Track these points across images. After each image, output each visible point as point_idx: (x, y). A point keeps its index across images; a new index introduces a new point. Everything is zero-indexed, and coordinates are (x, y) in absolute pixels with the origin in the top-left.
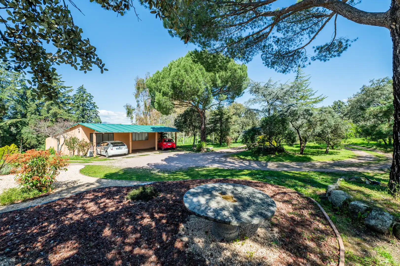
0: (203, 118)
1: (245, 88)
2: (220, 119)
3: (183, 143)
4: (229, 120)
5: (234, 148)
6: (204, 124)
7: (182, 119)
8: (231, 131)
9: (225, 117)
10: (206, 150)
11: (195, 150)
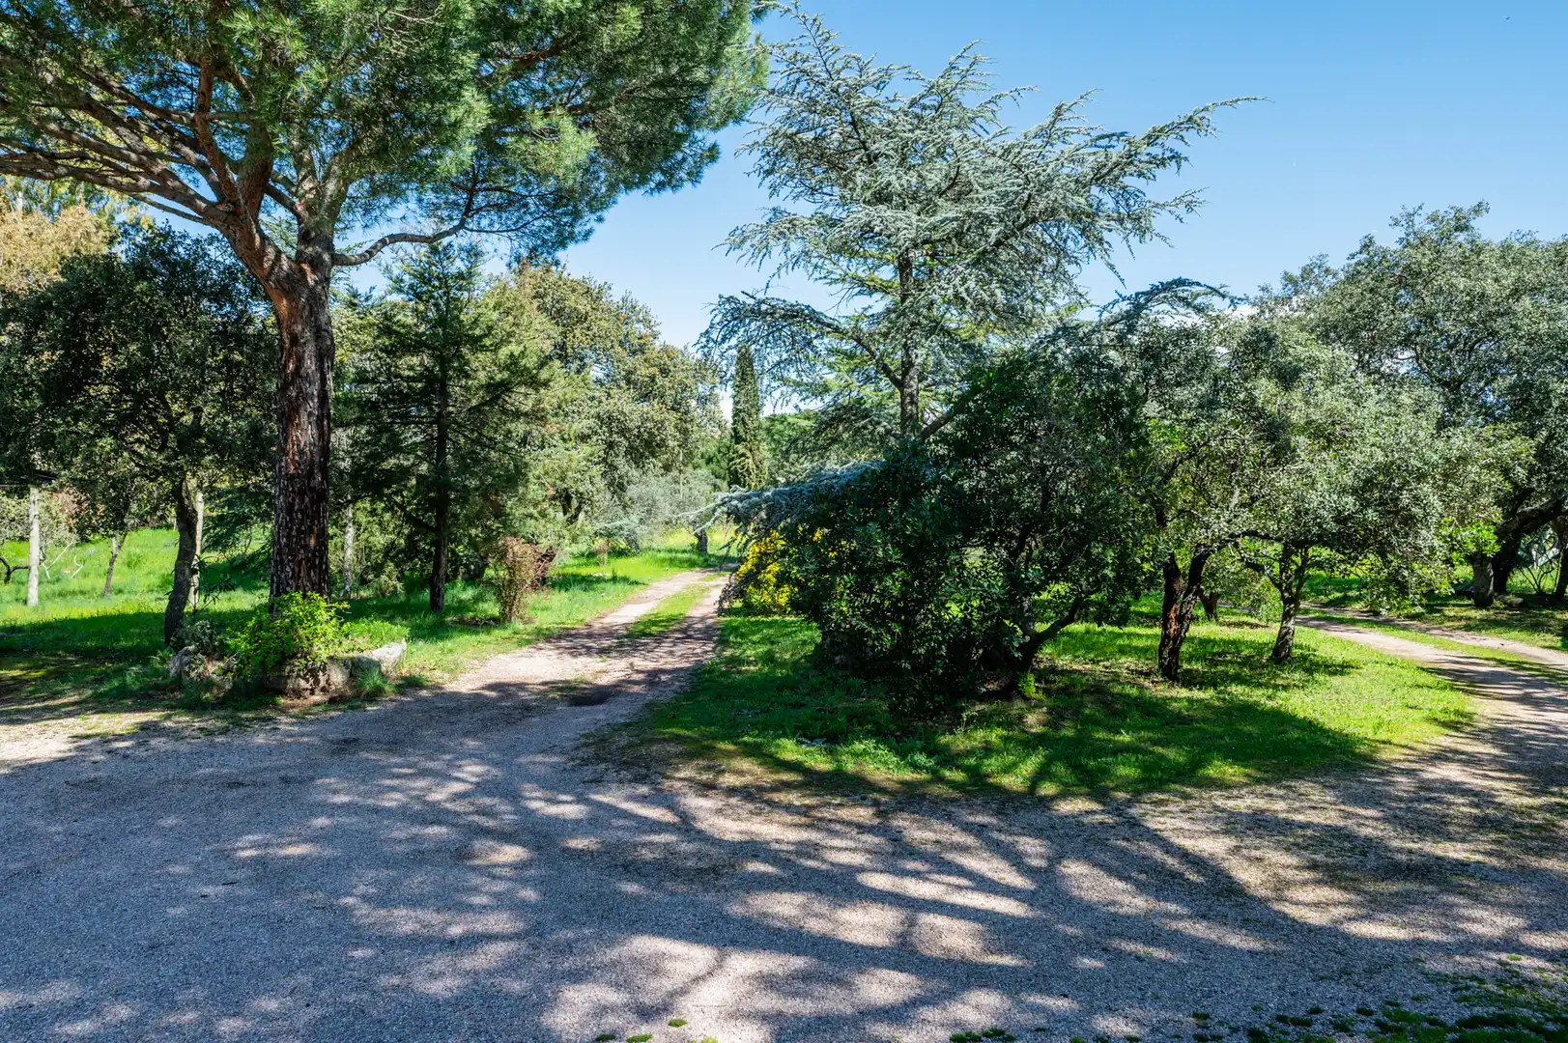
0: (310, 350)
1: (733, 115)
2: (435, 385)
3: (33, 592)
4: (522, 399)
5: (566, 634)
6: (313, 405)
7: (28, 348)
8: (534, 491)
9: (482, 367)
10: (338, 677)
11: (208, 684)
